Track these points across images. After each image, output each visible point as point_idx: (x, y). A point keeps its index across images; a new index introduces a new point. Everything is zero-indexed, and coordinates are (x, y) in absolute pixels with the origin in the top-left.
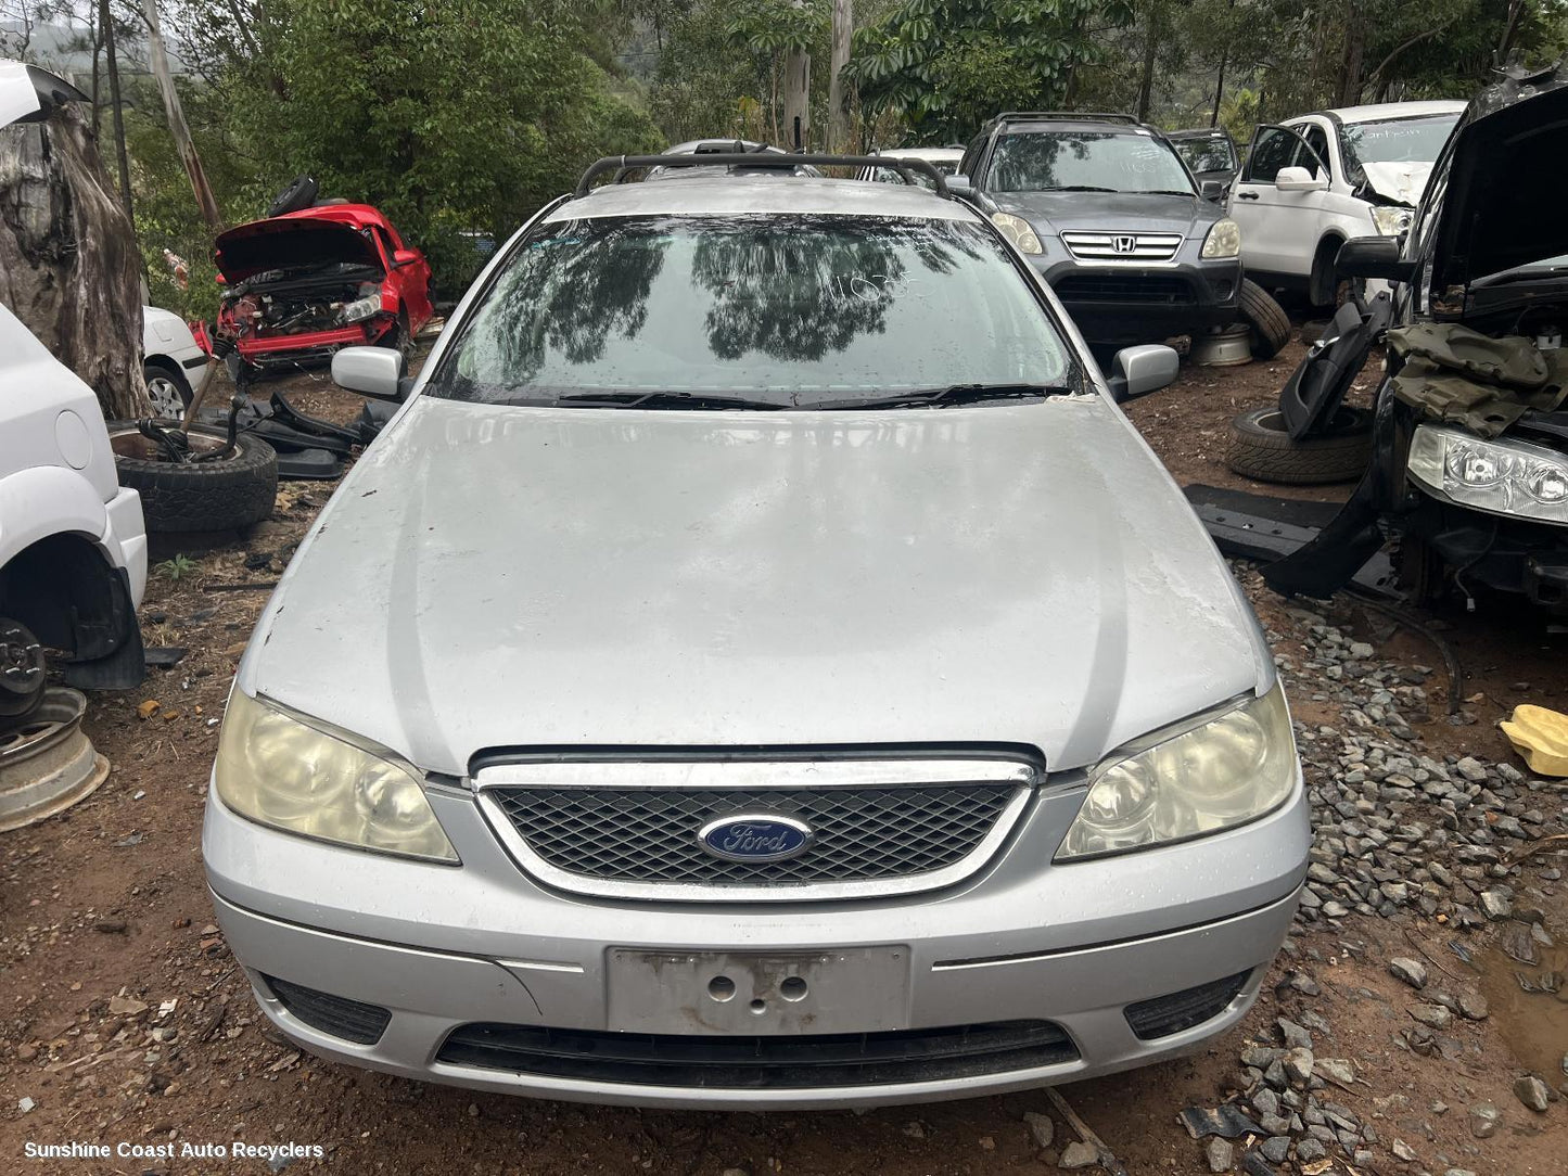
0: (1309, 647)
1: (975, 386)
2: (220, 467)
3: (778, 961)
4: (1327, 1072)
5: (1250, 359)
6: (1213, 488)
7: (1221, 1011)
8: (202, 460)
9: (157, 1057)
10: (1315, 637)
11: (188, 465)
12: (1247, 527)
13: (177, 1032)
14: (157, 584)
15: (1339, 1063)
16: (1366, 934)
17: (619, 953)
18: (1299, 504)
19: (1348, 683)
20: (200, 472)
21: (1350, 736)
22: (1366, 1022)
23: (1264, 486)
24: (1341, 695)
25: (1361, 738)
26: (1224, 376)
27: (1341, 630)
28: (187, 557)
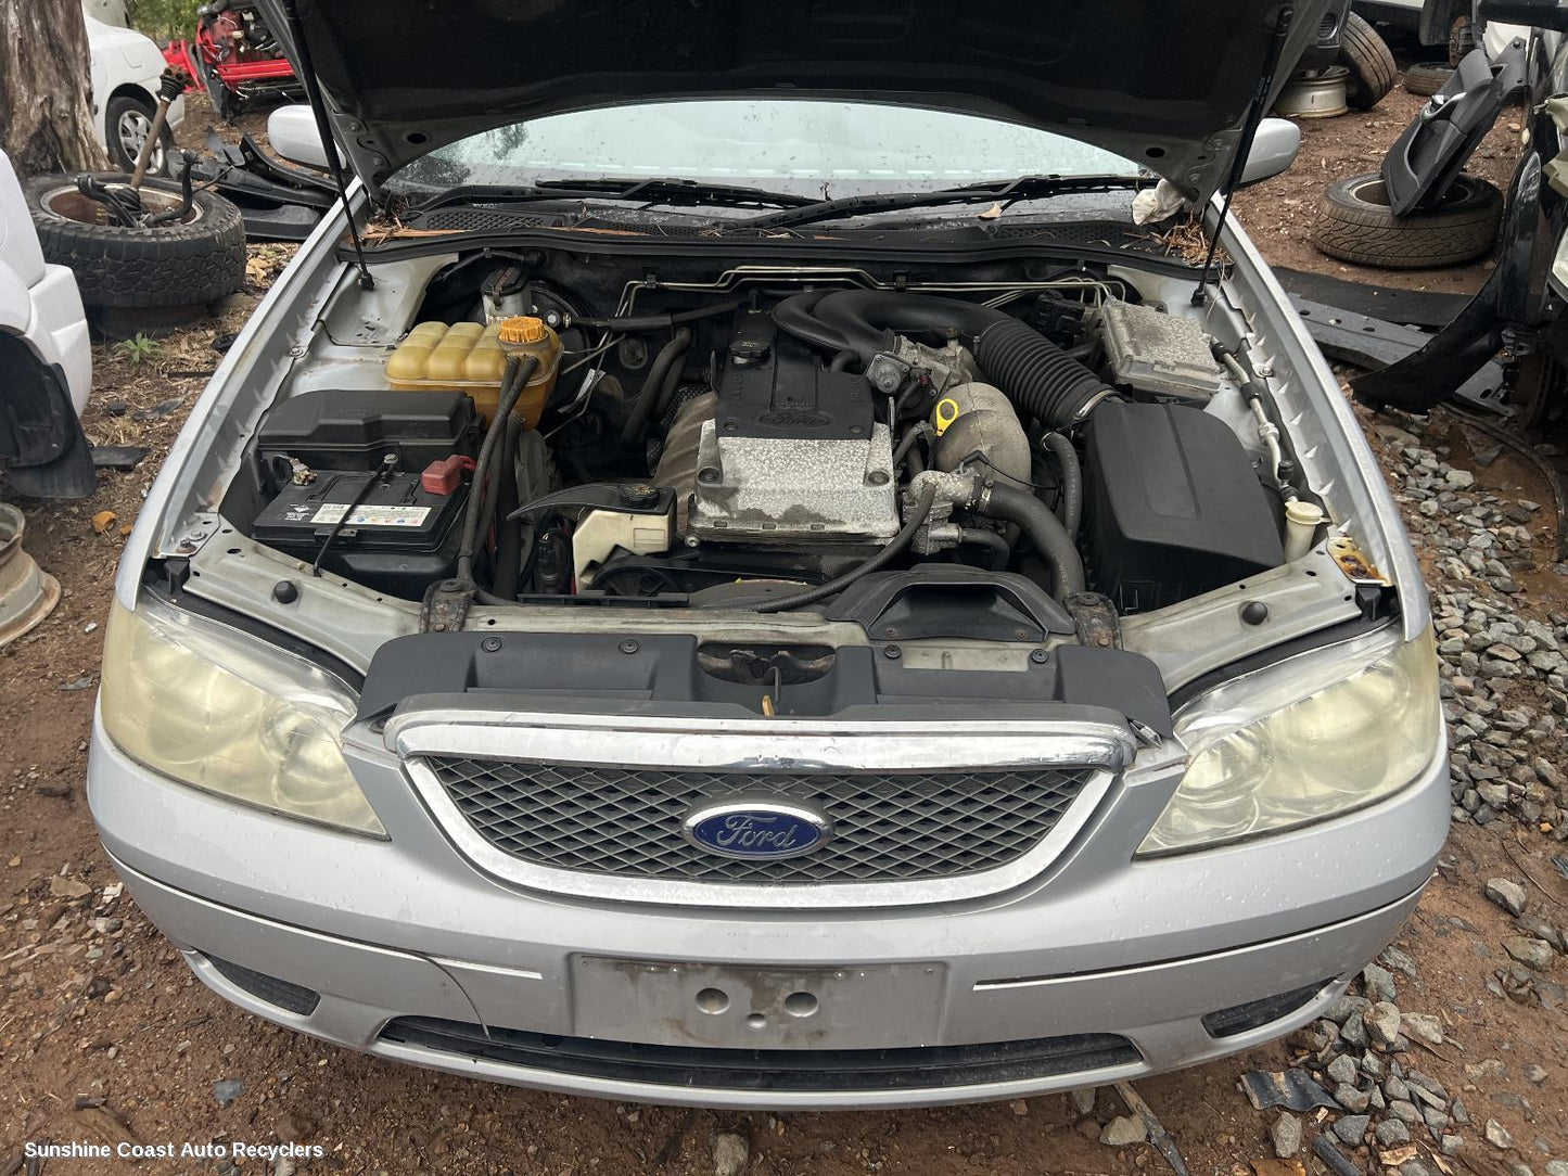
0: (1400, 475)
1: (1052, 176)
2: (180, 232)
3: (781, 975)
4: (1413, 1030)
5: (1346, 109)
6: (1295, 271)
7: (1311, 998)
8: (158, 222)
9: (99, 952)
10: (1407, 462)
11: (141, 231)
12: (1333, 322)
13: (122, 922)
14: (118, 367)
15: (1428, 1019)
16: (1459, 847)
17: (586, 959)
18: (1394, 293)
19: (1444, 521)
20: (154, 240)
21: (1447, 593)
22: (1456, 960)
23: (1358, 270)
24: (1436, 537)
25: (1460, 596)
26: (1314, 130)
27: (1437, 453)
28: (148, 337)
